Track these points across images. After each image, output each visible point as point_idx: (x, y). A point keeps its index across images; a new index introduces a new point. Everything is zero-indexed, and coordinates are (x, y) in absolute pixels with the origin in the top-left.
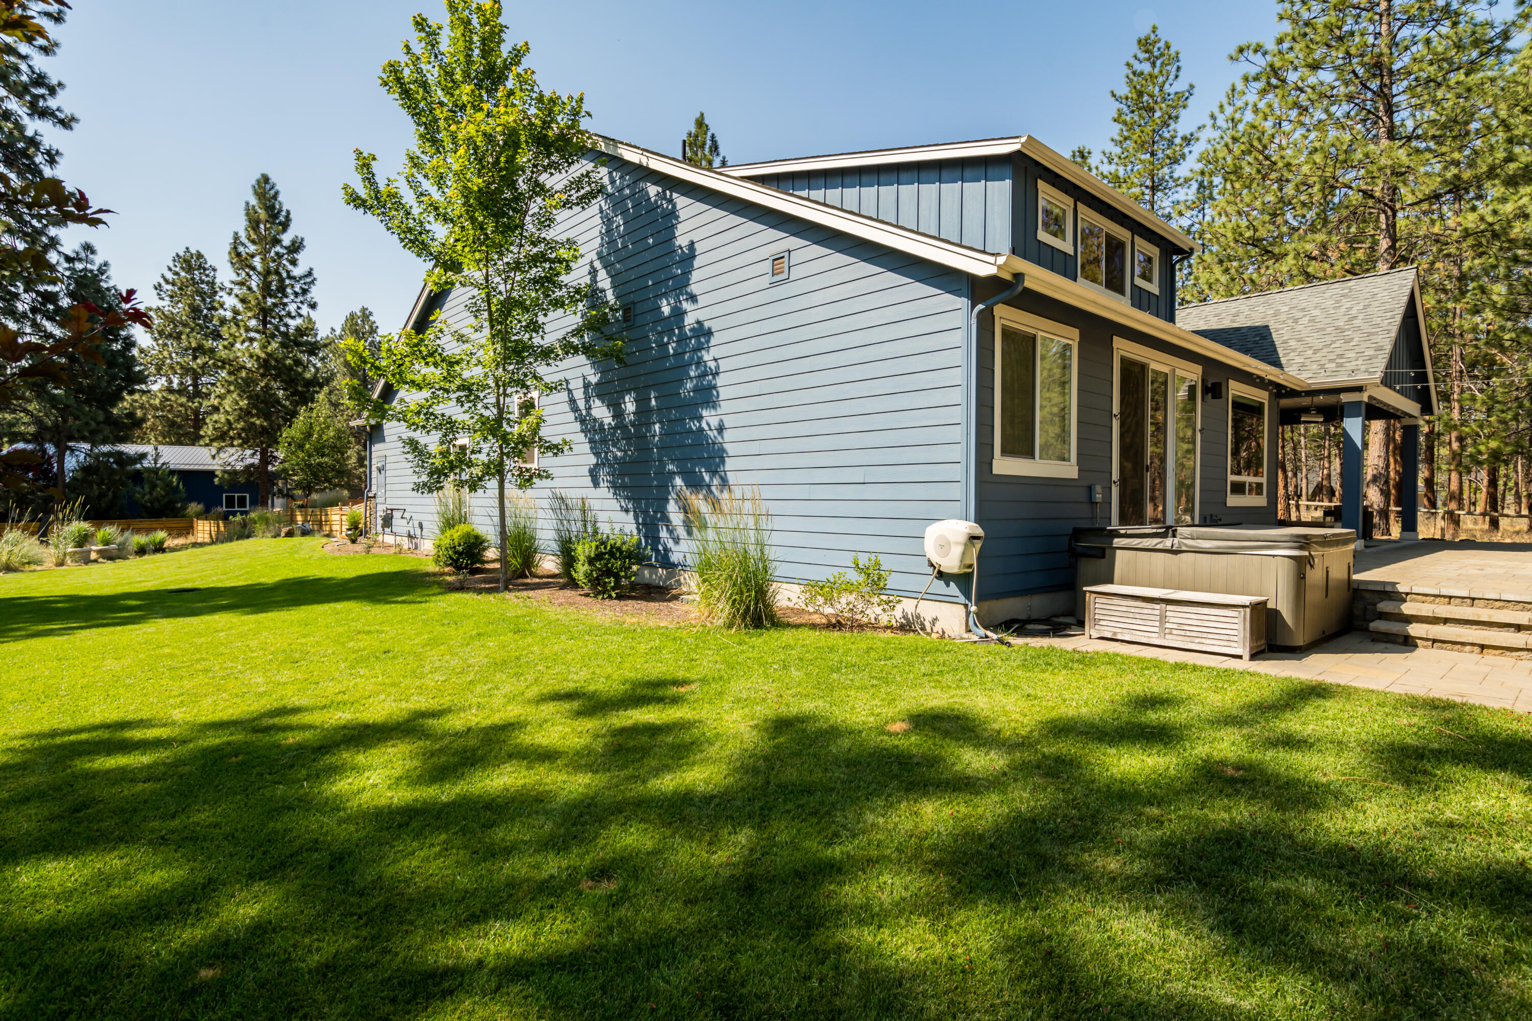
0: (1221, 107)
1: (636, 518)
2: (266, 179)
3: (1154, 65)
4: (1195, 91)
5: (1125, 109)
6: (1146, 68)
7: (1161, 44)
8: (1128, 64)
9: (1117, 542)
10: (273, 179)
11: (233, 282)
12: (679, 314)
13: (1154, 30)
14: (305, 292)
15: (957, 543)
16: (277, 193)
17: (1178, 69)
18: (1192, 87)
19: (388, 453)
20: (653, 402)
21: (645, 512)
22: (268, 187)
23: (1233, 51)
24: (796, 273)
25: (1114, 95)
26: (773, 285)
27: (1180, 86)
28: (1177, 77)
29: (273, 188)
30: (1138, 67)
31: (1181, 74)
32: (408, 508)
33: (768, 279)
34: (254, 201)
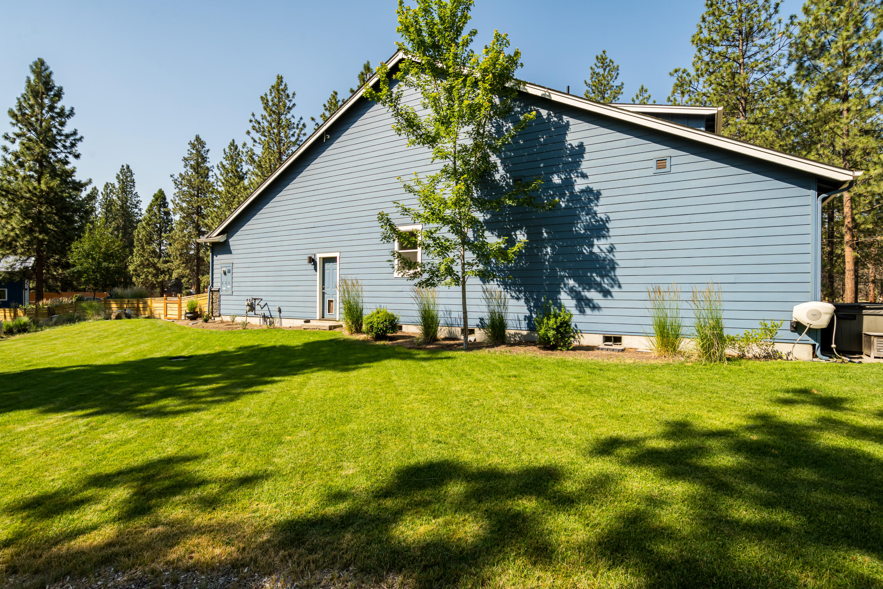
0: (637, 96)
1: (527, 301)
2: (42, 63)
3: (605, 70)
4: (624, 86)
5: (591, 91)
6: (601, 71)
7: (608, 60)
8: (591, 68)
9: (864, 311)
10: (48, 63)
11: (15, 134)
12: (568, 184)
13: (604, 52)
14: (73, 145)
15: (827, 313)
16: (51, 73)
17: (618, 74)
18: (623, 84)
19: (234, 261)
20: (545, 235)
21: (538, 300)
22: (43, 68)
23: (672, 71)
24: (674, 169)
25: (586, 83)
26: (655, 174)
27: (617, 83)
28: (616, 78)
29: (46, 69)
30: (597, 70)
31: (619, 77)
32: (264, 298)
33: (651, 172)
34: (32, 77)
